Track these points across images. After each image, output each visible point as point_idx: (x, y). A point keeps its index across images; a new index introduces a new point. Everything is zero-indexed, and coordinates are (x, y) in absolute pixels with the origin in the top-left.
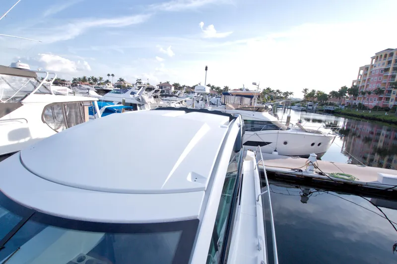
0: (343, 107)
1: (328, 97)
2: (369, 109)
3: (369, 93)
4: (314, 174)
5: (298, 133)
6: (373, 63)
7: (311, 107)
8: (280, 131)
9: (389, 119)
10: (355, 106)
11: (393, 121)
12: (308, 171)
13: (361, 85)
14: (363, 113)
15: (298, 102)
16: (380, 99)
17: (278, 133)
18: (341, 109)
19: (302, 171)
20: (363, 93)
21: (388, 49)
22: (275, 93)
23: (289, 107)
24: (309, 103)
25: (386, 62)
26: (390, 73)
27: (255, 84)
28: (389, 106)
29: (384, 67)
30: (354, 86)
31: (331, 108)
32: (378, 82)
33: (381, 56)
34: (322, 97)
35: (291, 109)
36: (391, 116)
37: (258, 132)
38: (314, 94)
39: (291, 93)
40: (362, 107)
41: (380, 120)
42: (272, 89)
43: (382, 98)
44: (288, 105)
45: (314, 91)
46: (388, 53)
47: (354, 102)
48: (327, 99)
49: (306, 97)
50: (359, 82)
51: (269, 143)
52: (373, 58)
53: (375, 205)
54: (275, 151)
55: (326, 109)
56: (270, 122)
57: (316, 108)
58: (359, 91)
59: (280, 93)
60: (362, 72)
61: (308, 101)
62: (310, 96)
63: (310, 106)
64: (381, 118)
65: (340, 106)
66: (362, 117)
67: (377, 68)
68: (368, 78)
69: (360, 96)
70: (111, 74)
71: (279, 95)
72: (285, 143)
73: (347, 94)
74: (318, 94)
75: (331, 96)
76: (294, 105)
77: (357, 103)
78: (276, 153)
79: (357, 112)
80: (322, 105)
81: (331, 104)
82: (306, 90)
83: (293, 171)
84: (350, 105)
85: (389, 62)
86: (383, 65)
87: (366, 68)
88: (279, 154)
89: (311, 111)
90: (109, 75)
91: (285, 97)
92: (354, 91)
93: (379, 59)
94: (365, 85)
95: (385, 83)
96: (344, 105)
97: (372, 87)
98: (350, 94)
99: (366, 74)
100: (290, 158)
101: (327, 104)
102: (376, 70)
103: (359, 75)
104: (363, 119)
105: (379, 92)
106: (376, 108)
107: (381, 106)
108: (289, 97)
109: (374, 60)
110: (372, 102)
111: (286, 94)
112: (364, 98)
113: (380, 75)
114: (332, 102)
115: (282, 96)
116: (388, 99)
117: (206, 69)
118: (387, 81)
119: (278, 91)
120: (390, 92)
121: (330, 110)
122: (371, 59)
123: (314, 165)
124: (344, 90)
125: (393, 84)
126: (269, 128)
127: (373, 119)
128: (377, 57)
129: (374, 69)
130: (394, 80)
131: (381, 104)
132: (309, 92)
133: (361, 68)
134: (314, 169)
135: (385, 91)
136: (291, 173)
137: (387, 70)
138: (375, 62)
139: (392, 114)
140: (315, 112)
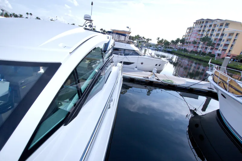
0: (176, 50)
1: (169, 43)
2: (189, 52)
3: (190, 43)
4: (154, 80)
5: (149, 58)
6: (194, 26)
7: (160, 49)
8: (139, 56)
9: (197, 57)
10: (182, 50)
11: (199, 59)
12: (152, 78)
13: (186, 38)
14: (186, 53)
15: (154, 45)
16: (195, 47)
17: (138, 57)
18: (175, 51)
19: (148, 78)
20: (187, 43)
21: (202, 19)
22: (142, 39)
23: (149, 47)
24: (159, 46)
25: (200, 26)
26: (201, 33)
27: (128, 28)
28: (198, 51)
29: (199, 29)
30: (183, 38)
31: (171, 50)
32: (195, 37)
33: (198, 22)
34: (167, 43)
35: (149, 48)
36: (198, 56)
37: (127, 56)
38: (162, 41)
39: (151, 40)
40: (185, 50)
41: (192, 58)
42: (140, 36)
43: (195, 46)
44: (148, 46)
45: (163, 39)
46: (202, 21)
47: (182, 47)
48: (169, 45)
49: (158, 42)
50: (186, 36)
51: (133, 63)
52: (194, 23)
53: (181, 96)
54: (136, 68)
55: (168, 50)
56: (134, 51)
57: (163, 49)
58: (185, 42)
59: (144, 39)
60: (188, 30)
61: (159, 45)
62: (160, 42)
63: (159, 47)
64: (193, 57)
65: (175, 49)
66: (185, 56)
67: (196, 29)
68: (190, 34)
69: (186, 44)
70: (29, 13)
71: (144, 40)
72: (142, 63)
73: (179, 43)
74: (165, 41)
75: (171, 43)
76: (152, 47)
77: (183, 48)
78: (136, 69)
79: (183, 53)
80: (166, 48)
81: (171, 48)
82: (159, 38)
83: (144, 78)
84: (180, 49)
85: (202, 27)
86: (199, 28)
87: (190, 29)
88: (138, 70)
89: (160, 51)
90: (27, 14)
91: (147, 42)
92: (183, 41)
93: (197, 24)
94: (189, 38)
95: (198, 38)
96: (177, 49)
97: (192, 39)
98: (181, 43)
99: (189, 32)
100: (144, 72)
101: (168, 48)
102: (195, 30)
103: (187, 32)
104: (185, 57)
105: (195, 42)
106: (192, 52)
107: (194, 50)
108: (150, 42)
109: (195, 24)
110: (190, 48)
111: (148, 40)
112: (187, 46)
113: (196, 33)
114: (171, 46)
115: (146, 41)
116: (198, 47)
117: (92, 4)
118: (199, 37)
119: (143, 37)
120: (199, 43)
121: (170, 51)
122: (193, 24)
123: (155, 75)
124: (178, 40)
125: (202, 39)
126: (134, 54)
127: (189, 57)
128: (196, 23)
129: (194, 29)
130: (202, 37)
131: (194, 49)
132: (160, 39)
133: (188, 29)
134: (155, 77)
135: (197, 43)
136: (143, 79)
137: (200, 31)
138: (195, 25)
139: (199, 55)
140: (162, 51)
